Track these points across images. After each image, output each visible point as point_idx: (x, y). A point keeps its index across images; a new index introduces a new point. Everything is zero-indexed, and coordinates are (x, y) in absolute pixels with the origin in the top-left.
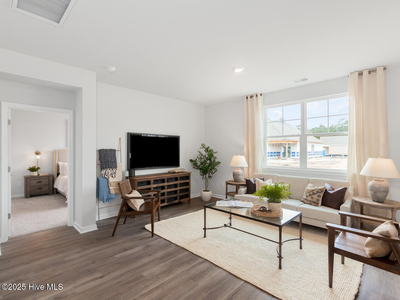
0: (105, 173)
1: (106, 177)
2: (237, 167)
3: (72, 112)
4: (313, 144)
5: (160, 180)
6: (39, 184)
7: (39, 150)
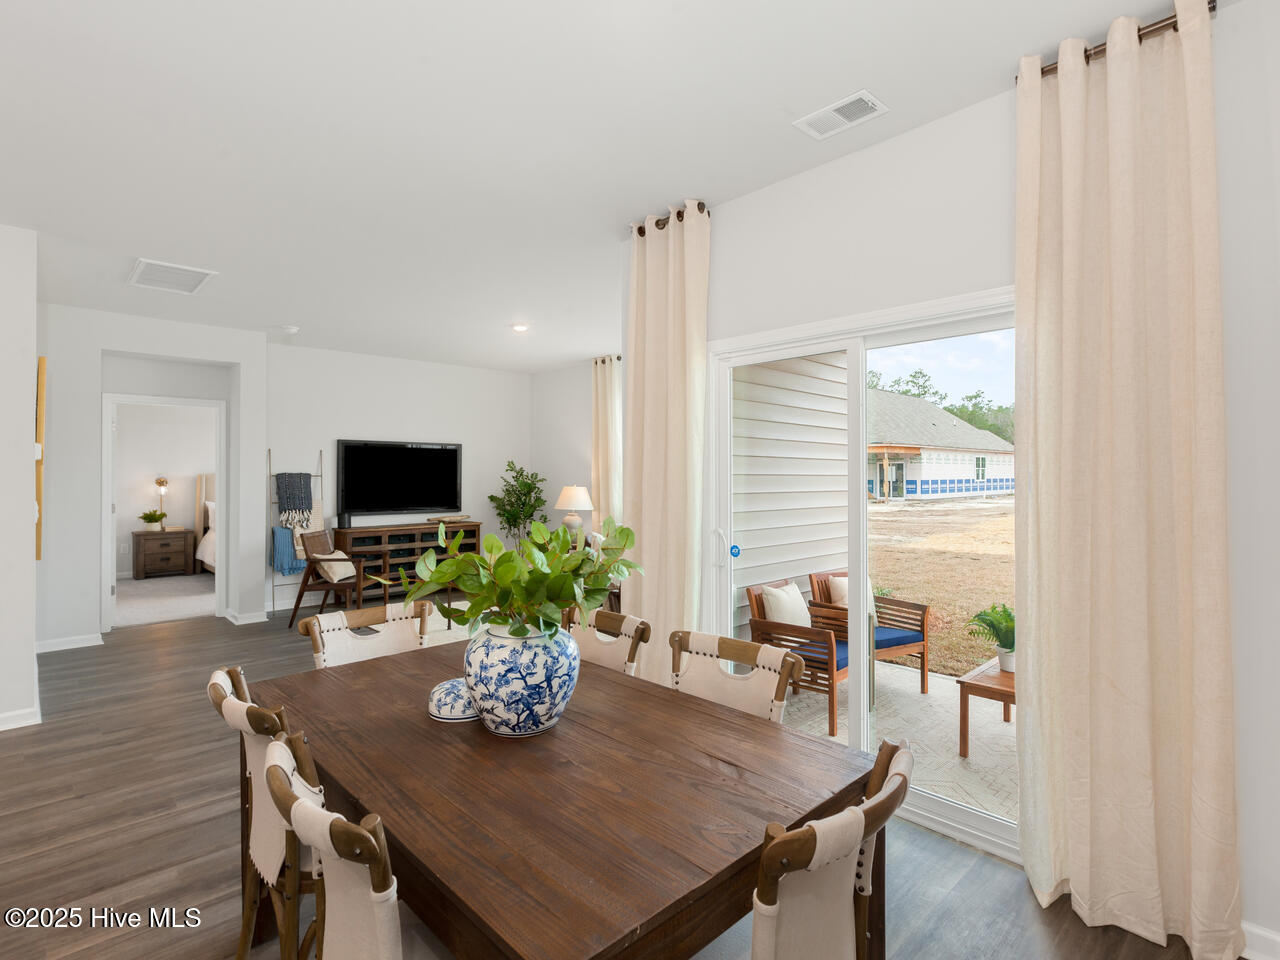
0: (288, 519)
1: (288, 526)
2: (571, 511)
3: (223, 404)
4: (981, 456)
5: (403, 535)
6: (165, 550)
7: (164, 475)
